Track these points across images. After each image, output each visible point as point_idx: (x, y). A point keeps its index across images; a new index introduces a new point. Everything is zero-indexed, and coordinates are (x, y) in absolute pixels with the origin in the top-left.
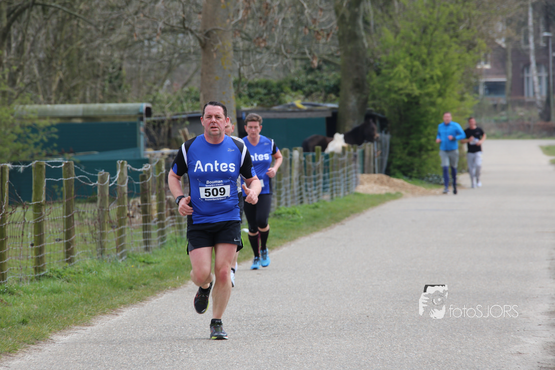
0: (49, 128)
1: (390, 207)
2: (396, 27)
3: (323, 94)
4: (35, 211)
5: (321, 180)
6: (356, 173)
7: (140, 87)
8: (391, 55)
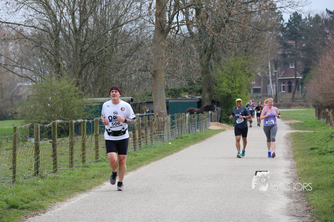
0: (96, 106)
1: (222, 134)
2: (222, 68)
3: (195, 93)
4: (95, 137)
5: (196, 125)
6: (209, 122)
7: (128, 91)
8: (221, 78)
